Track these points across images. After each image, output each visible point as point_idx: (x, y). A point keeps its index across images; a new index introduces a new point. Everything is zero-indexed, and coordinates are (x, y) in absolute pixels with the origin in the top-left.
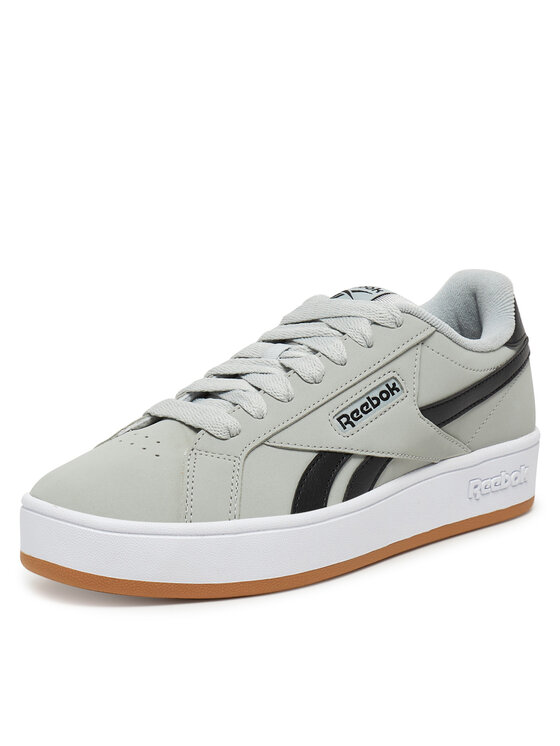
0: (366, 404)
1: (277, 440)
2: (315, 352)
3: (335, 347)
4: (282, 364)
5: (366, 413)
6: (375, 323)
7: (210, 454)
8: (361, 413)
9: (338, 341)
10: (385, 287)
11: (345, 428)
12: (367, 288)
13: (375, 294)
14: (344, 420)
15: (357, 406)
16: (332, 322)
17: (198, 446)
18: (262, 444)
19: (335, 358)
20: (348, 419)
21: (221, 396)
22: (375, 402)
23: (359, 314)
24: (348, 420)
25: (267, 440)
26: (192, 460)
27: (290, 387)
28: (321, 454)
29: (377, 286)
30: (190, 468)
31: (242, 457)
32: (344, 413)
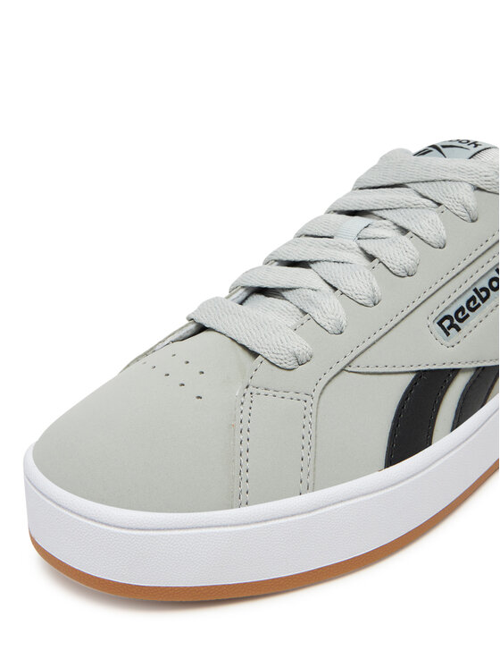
0: (473, 299)
1: (361, 364)
2: (404, 231)
3: (428, 223)
4: (362, 249)
5: (473, 310)
6: (479, 189)
7: (271, 393)
8: (467, 311)
9: (434, 215)
10: (484, 139)
11: (448, 334)
12: (460, 142)
13: (473, 150)
14: (446, 323)
15: (463, 303)
16: (422, 188)
17: (254, 382)
18: (342, 370)
19: (431, 239)
20: (452, 320)
21: (285, 294)
22: (484, 294)
23: (457, 177)
24: (451, 322)
25: (349, 365)
26: (247, 404)
27: (375, 284)
28: (421, 375)
29: (472, 139)
30: (244, 416)
31: (316, 395)
32: (446, 313)
